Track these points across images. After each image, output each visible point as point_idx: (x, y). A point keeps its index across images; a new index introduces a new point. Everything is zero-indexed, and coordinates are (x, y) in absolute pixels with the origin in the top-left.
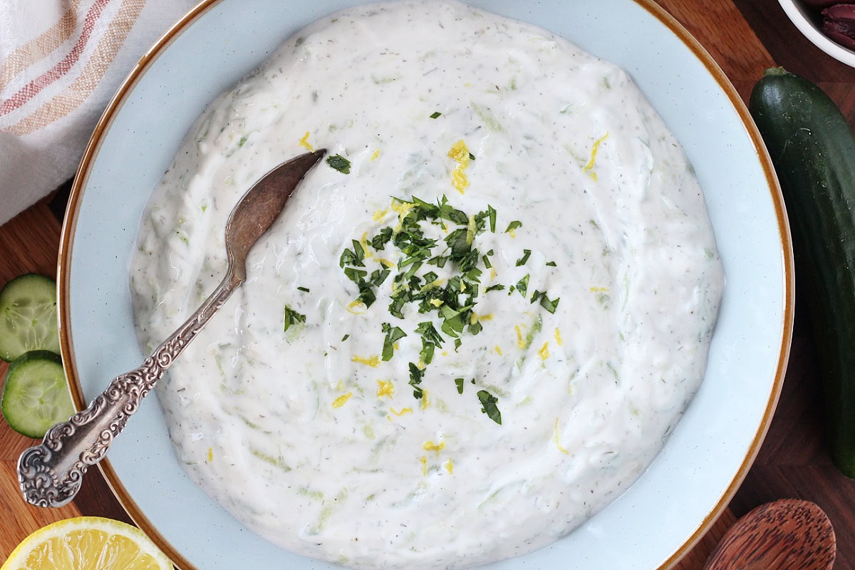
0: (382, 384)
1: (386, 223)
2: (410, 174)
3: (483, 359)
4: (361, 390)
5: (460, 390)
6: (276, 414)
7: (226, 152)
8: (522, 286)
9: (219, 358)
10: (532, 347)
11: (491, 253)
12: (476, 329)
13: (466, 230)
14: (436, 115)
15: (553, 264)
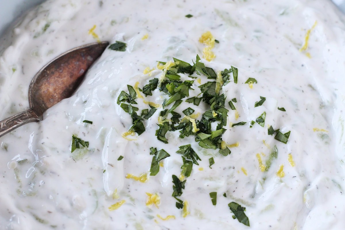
0: (150, 195)
1: (153, 75)
2: (171, 48)
3: (232, 176)
4: (132, 200)
5: (214, 202)
6: (61, 210)
7: (34, 34)
8: (261, 120)
9: (16, 170)
10: (271, 170)
11: (235, 100)
12: (226, 152)
13: (215, 82)
14: (189, 16)
15: (283, 109)
